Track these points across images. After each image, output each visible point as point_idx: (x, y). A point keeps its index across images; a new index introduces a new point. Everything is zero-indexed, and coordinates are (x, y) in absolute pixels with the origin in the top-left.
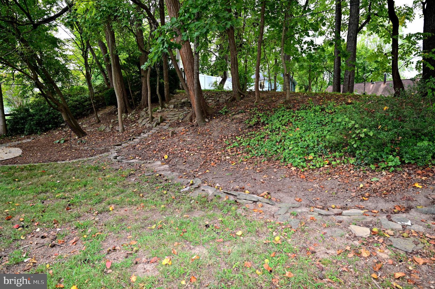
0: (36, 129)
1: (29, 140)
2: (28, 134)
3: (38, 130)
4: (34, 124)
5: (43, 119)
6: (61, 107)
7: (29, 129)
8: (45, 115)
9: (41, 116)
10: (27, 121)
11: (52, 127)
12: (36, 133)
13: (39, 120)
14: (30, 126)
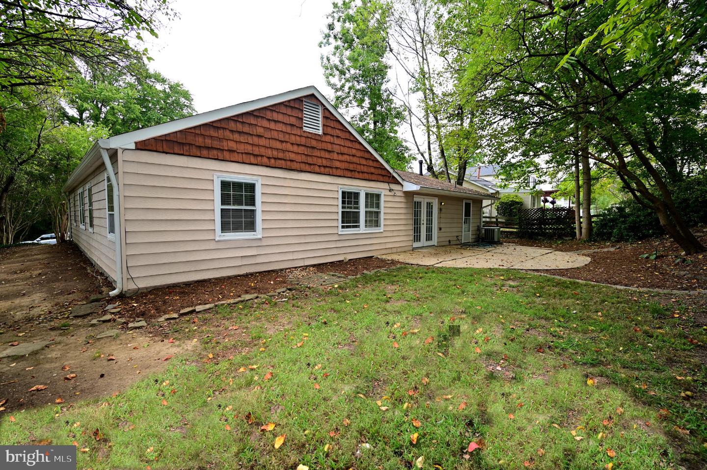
0: (627, 235)
1: (612, 249)
2: (616, 241)
3: (630, 236)
4: (625, 228)
5: (641, 221)
6: (658, 203)
7: (618, 235)
8: (645, 216)
9: (638, 217)
10: (617, 223)
11: (654, 233)
12: (627, 241)
13: (634, 222)
14: (620, 231)
